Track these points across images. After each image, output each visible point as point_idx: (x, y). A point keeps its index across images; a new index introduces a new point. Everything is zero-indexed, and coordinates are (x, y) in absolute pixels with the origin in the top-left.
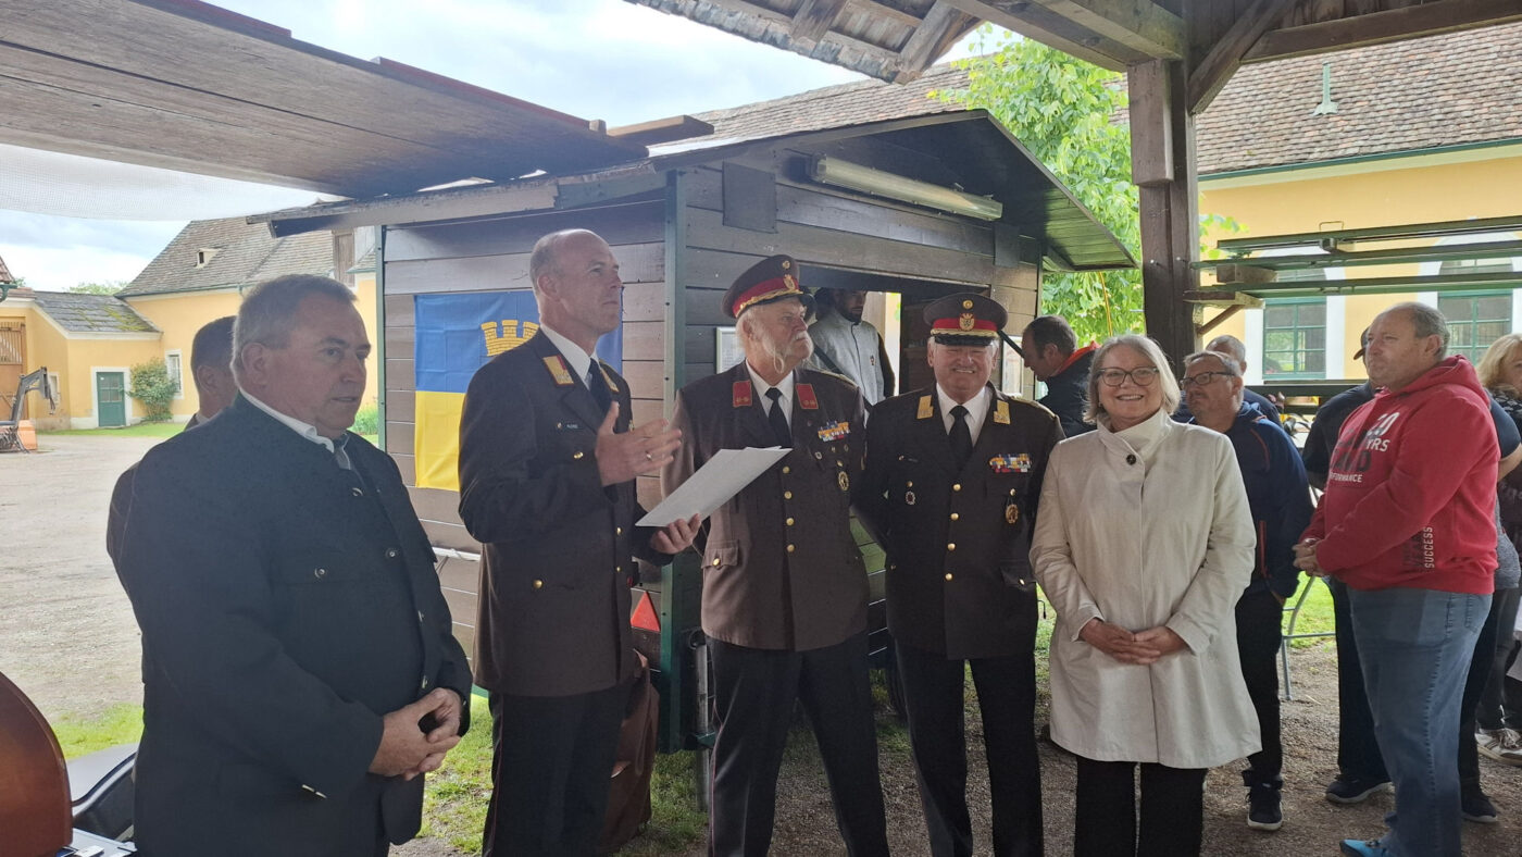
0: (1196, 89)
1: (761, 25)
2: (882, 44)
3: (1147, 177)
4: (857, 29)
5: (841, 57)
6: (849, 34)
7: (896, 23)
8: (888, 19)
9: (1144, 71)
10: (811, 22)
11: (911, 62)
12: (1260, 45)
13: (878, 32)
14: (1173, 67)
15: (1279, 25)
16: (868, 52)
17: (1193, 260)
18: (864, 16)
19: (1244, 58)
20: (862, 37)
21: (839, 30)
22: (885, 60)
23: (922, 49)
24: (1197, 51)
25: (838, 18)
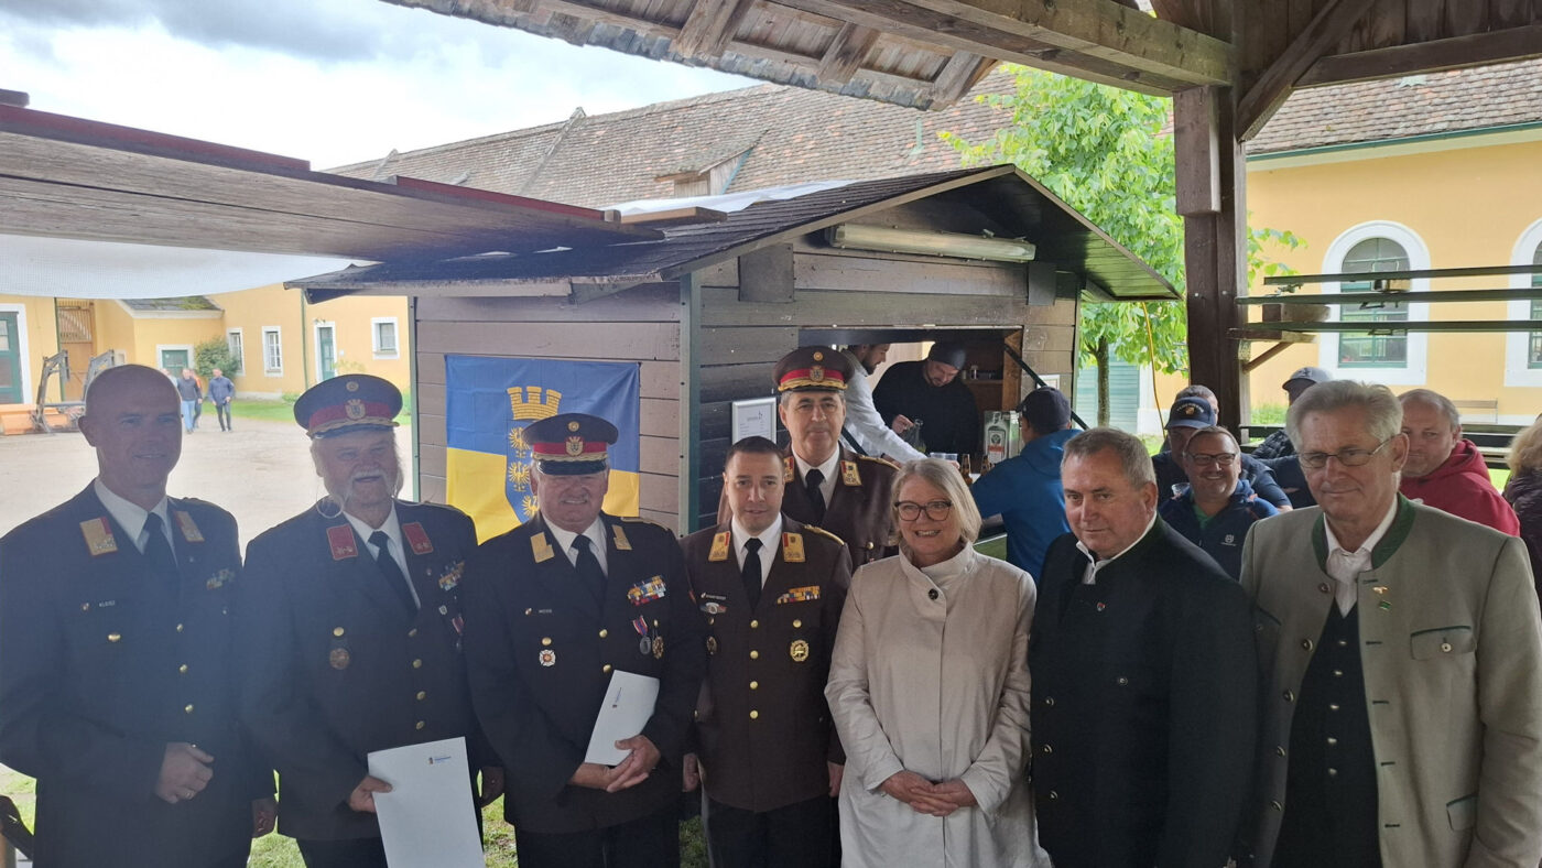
0: (1246, 116)
1: (789, 68)
2: (916, 75)
3: (1192, 208)
4: (888, 64)
5: (872, 92)
6: (880, 69)
7: (930, 53)
8: (921, 51)
9: (1190, 99)
10: (838, 64)
11: (946, 92)
12: (1314, 71)
13: (910, 64)
14: (1221, 93)
15: (1334, 50)
16: (899, 84)
17: (1239, 296)
18: (896, 51)
19: (1296, 84)
20: (894, 71)
21: (870, 66)
22: (919, 90)
23: (958, 77)
24: (1248, 76)
25: (868, 56)
